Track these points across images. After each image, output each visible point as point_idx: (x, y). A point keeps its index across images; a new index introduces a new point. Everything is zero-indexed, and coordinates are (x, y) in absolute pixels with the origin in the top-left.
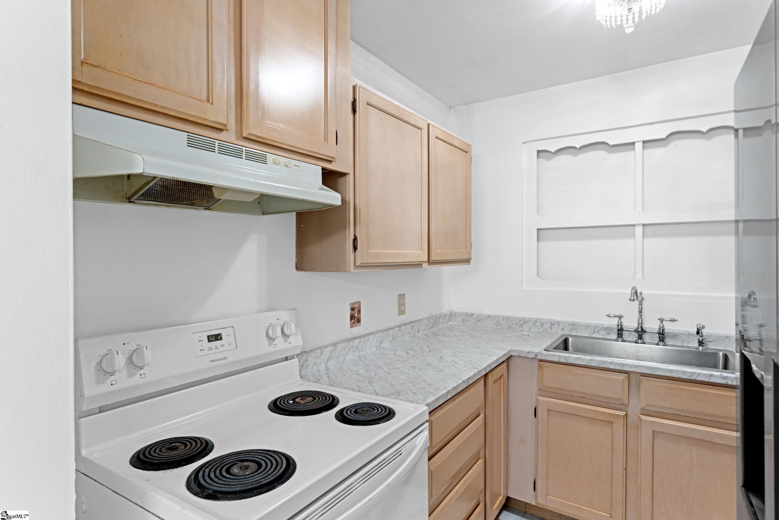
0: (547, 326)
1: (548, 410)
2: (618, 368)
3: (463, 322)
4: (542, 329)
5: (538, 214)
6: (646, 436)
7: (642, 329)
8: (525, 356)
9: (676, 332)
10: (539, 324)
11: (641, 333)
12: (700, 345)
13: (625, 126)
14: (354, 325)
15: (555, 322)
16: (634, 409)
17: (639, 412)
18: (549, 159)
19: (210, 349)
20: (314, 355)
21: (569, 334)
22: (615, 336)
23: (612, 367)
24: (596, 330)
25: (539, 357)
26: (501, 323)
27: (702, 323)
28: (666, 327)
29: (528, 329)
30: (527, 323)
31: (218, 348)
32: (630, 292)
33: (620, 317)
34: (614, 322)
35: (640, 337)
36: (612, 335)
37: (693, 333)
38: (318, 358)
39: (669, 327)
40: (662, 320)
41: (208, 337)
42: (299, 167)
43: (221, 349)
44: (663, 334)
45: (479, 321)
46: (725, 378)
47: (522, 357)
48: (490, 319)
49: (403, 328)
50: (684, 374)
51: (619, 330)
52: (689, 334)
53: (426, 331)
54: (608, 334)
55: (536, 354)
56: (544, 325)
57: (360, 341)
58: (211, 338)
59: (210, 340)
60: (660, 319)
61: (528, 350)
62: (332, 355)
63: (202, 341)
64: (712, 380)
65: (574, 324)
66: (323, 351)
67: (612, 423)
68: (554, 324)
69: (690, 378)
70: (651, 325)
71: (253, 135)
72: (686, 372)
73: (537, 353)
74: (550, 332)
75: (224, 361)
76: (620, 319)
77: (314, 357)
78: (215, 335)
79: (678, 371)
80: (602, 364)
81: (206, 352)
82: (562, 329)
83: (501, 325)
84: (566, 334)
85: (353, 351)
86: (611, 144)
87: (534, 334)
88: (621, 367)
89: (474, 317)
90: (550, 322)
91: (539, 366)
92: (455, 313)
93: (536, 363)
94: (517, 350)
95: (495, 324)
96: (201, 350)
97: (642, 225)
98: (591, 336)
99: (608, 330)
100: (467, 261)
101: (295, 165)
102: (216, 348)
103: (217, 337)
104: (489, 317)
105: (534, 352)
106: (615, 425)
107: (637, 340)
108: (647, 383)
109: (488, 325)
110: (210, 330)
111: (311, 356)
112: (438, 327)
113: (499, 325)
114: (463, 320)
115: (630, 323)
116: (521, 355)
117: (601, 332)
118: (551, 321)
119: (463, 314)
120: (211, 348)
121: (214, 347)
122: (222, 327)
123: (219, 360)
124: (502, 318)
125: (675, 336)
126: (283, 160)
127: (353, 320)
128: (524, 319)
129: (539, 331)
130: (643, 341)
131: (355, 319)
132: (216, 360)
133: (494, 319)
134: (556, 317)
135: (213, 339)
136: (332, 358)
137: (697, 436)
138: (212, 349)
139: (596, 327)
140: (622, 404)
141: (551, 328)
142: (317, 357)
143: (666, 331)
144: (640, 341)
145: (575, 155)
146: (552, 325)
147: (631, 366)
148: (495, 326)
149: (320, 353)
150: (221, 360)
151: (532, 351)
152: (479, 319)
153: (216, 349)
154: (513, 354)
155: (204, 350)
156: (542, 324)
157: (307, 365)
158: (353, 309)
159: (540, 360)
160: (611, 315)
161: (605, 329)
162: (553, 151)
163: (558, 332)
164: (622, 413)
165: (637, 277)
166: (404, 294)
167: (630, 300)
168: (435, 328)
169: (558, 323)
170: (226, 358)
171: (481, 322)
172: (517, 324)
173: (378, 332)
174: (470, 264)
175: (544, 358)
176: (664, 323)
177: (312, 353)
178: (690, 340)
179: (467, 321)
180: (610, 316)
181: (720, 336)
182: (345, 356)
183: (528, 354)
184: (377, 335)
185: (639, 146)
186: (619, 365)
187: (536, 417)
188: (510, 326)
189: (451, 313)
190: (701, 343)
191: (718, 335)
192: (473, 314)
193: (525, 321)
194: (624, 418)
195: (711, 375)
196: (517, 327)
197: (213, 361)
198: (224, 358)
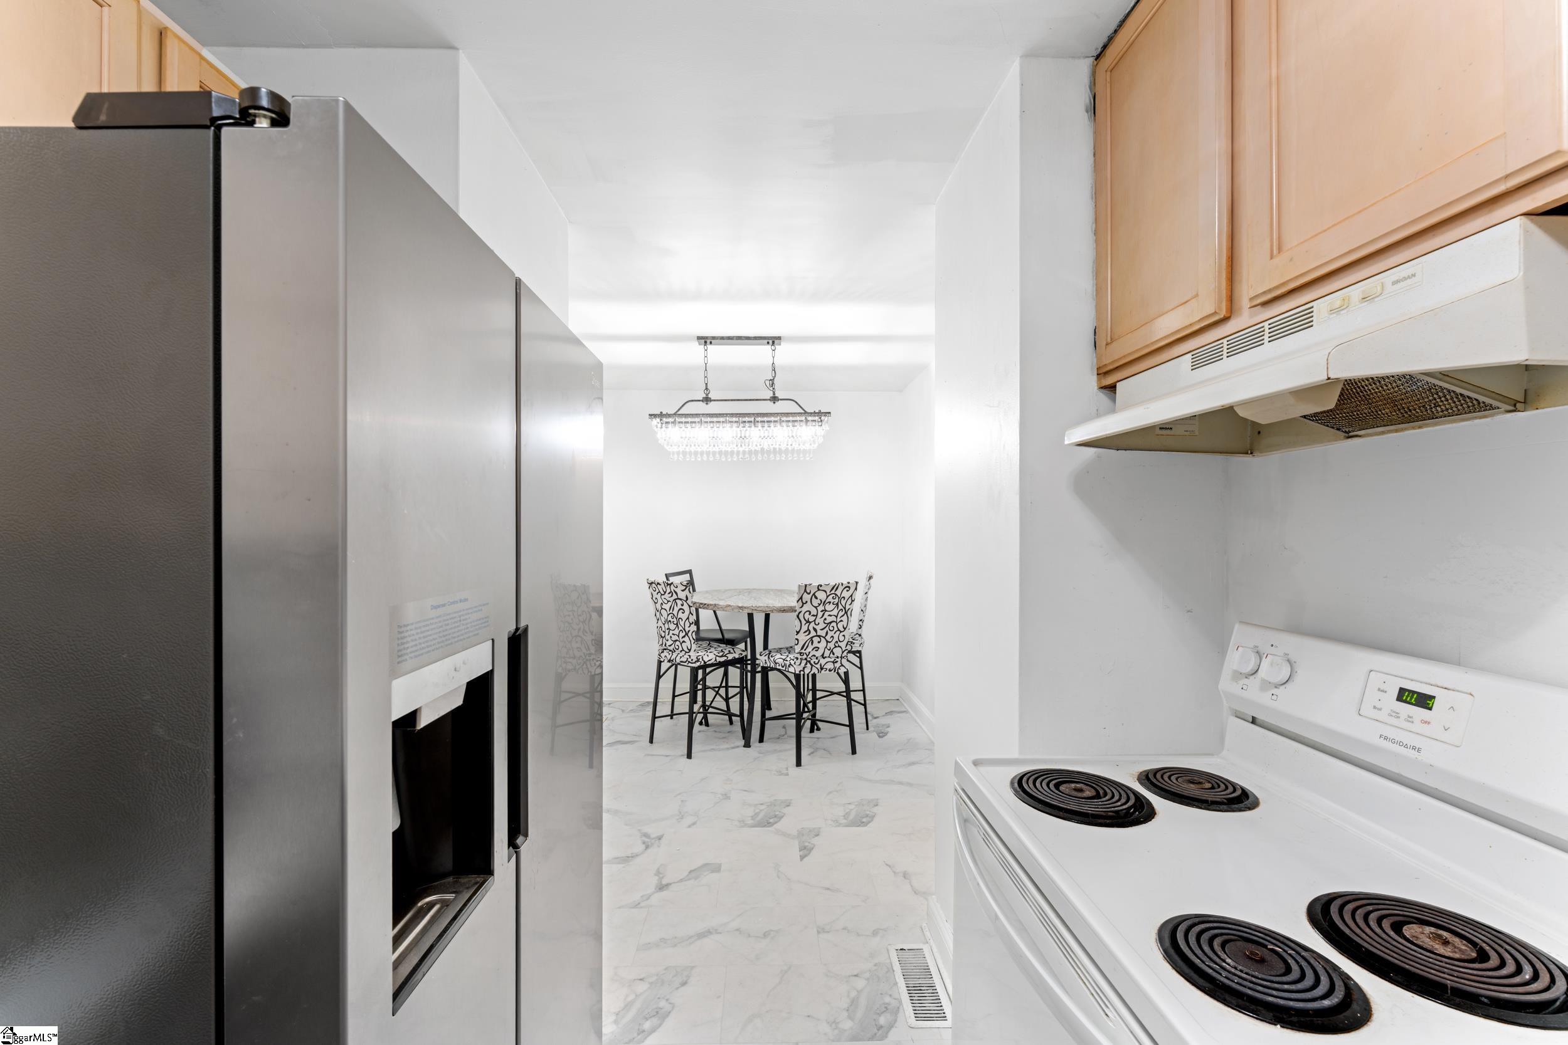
19: (1394, 714)
31: (1413, 722)
41: (1402, 691)
42: (1414, 275)
43: (1418, 727)
58: (1407, 697)
59: (1404, 698)
63: (1385, 692)
75: (1412, 754)
78: (1419, 694)
96: (1375, 707)
102: (1410, 719)
103: (1424, 701)
110: (1412, 680)
120: (1397, 713)
121: (1403, 716)
122: (1445, 686)
123: (1400, 744)
126: (1355, 292)
132: (1393, 741)
135: (1411, 699)
138: (1398, 717)
150: (1406, 746)
153: (1408, 721)
155: (1380, 709)
170: (1419, 750)
197: (1386, 738)
198: (1414, 748)
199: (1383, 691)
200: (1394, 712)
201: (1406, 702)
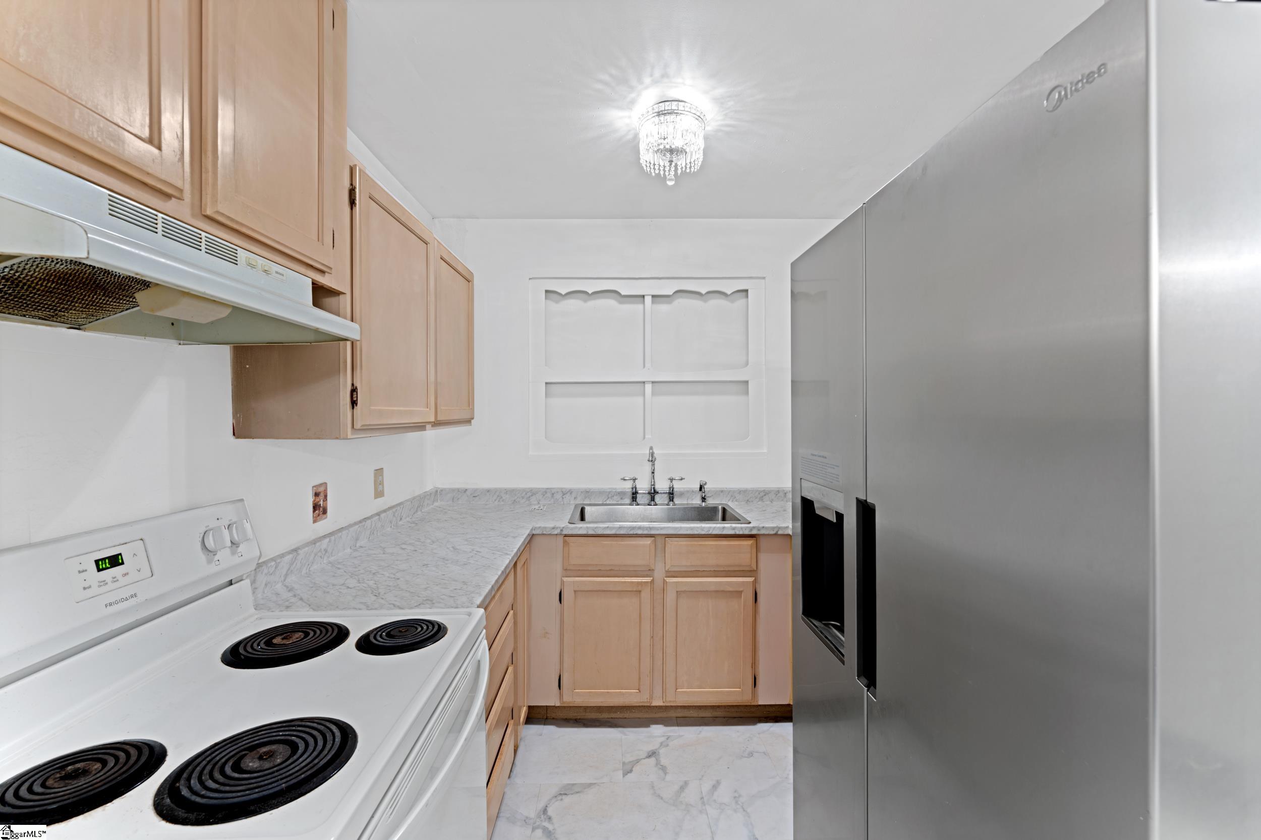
0: (558, 496)
1: (575, 591)
2: (646, 532)
3: (453, 502)
4: (552, 500)
5: (546, 366)
6: (671, 596)
7: (654, 490)
8: (549, 533)
9: (682, 490)
10: (549, 495)
11: (653, 494)
12: (703, 501)
13: (637, 277)
14: (318, 518)
15: (568, 490)
16: (659, 574)
17: (664, 575)
18: (557, 302)
19: (102, 584)
20: (266, 571)
21: (582, 503)
22: (628, 500)
23: (640, 532)
24: (610, 496)
25: (565, 532)
26: (504, 498)
27: (704, 479)
28: (675, 487)
29: (536, 502)
30: (535, 494)
31: (118, 580)
32: (648, 452)
33: (634, 480)
34: (628, 486)
35: (653, 499)
36: (626, 500)
37: (696, 490)
38: (271, 574)
39: (677, 486)
40: (671, 480)
41: (97, 562)
42: (283, 275)
43: (123, 581)
44: (673, 494)
45: (474, 498)
46: (734, 529)
47: (545, 534)
48: (490, 494)
49: (383, 515)
50: (703, 530)
51: (633, 494)
52: (693, 491)
53: (410, 517)
54: (621, 499)
55: (561, 529)
56: (555, 495)
57: (330, 541)
58: (102, 564)
59: (101, 567)
60: (670, 479)
61: (552, 526)
62: (292, 568)
63: (86, 570)
64: (725, 532)
65: (587, 492)
66: (279, 563)
67: (640, 591)
68: (567, 493)
69: (707, 533)
70: (662, 485)
71: (223, 214)
72: (704, 527)
73: (563, 528)
74: (562, 503)
75: (132, 601)
76: (634, 482)
77: (266, 574)
78: (109, 558)
79: (698, 528)
80: (631, 530)
81: (95, 590)
82: (575, 498)
83: (503, 501)
84: (580, 503)
85: (321, 557)
86: (623, 293)
87: (545, 507)
88: (649, 531)
89: (468, 493)
90: (562, 492)
91: (565, 542)
92: (442, 491)
93: (561, 539)
94: (540, 527)
95: (495, 500)
96: (85, 588)
97: (651, 382)
98: (605, 503)
99: (622, 494)
100: (468, 421)
101: (277, 272)
102: (115, 580)
103: (115, 561)
104: (488, 491)
105: (560, 527)
106: (643, 594)
107: (650, 503)
108: (672, 544)
109: (487, 501)
110: (100, 550)
111: (262, 573)
112: (423, 511)
113: (501, 500)
114: (453, 499)
115: (643, 486)
116: (545, 532)
117: (615, 497)
118: (563, 490)
119: (453, 490)
120: (104, 581)
121: (109, 580)
122: (122, 542)
123: (123, 600)
124: (505, 491)
125: (682, 494)
126: (261, 261)
127: (317, 512)
128: (531, 490)
129: (549, 503)
130: (655, 503)
131: (319, 510)
132: (117, 602)
133: (495, 493)
134: (567, 485)
135: (106, 565)
136: (292, 571)
137: (713, 588)
138: (107, 584)
139: (610, 492)
140: (649, 570)
141: (563, 498)
142: (271, 572)
143: (675, 490)
144: (653, 503)
145: (585, 301)
146: (564, 494)
147: (657, 529)
148: (496, 503)
149: (274, 566)
150: (127, 599)
151: (557, 526)
152: (476, 494)
153: (115, 582)
154: (534, 532)
155: (90, 587)
156: (553, 494)
157: (256, 588)
158: (317, 495)
159: (566, 536)
160: (625, 478)
161: (619, 493)
162: (563, 293)
163: (570, 502)
164: (649, 579)
165: (646, 436)
166: (382, 469)
167: (649, 460)
168: (419, 513)
169: (570, 492)
170: (134, 596)
171: (477, 498)
172: (523, 498)
173: (350, 526)
174: (471, 425)
175: (570, 532)
176: (674, 482)
177: (263, 567)
178: (693, 497)
179: (458, 499)
180: (624, 480)
181: (717, 491)
182: (310, 566)
183: (553, 530)
184: (351, 529)
185: (648, 300)
186: (647, 529)
187: (561, 603)
188: (515, 501)
189: (437, 491)
190: (704, 499)
191: (714, 490)
192: (466, 490)
193: (533, 492)
194: (651, 583)
195: (724, 528)
196: (524, 500)
197: (111, 604)
198: (132, 596)
199: (83, 571)
200: (101, 582)
201: (103, 569)
